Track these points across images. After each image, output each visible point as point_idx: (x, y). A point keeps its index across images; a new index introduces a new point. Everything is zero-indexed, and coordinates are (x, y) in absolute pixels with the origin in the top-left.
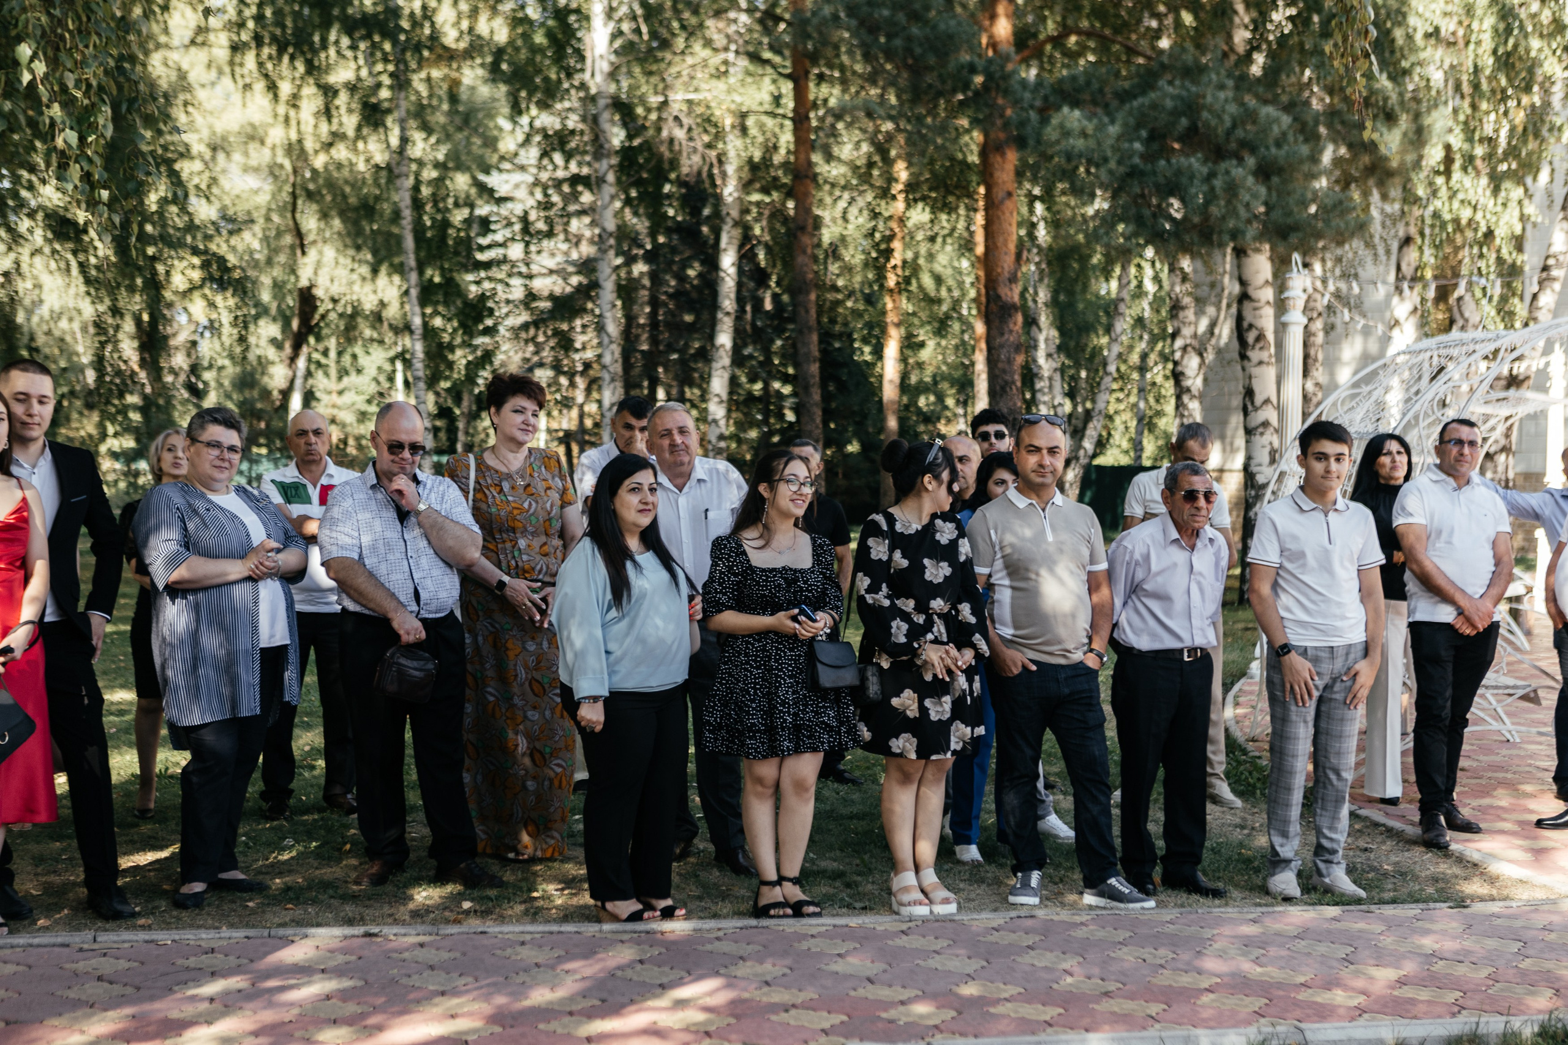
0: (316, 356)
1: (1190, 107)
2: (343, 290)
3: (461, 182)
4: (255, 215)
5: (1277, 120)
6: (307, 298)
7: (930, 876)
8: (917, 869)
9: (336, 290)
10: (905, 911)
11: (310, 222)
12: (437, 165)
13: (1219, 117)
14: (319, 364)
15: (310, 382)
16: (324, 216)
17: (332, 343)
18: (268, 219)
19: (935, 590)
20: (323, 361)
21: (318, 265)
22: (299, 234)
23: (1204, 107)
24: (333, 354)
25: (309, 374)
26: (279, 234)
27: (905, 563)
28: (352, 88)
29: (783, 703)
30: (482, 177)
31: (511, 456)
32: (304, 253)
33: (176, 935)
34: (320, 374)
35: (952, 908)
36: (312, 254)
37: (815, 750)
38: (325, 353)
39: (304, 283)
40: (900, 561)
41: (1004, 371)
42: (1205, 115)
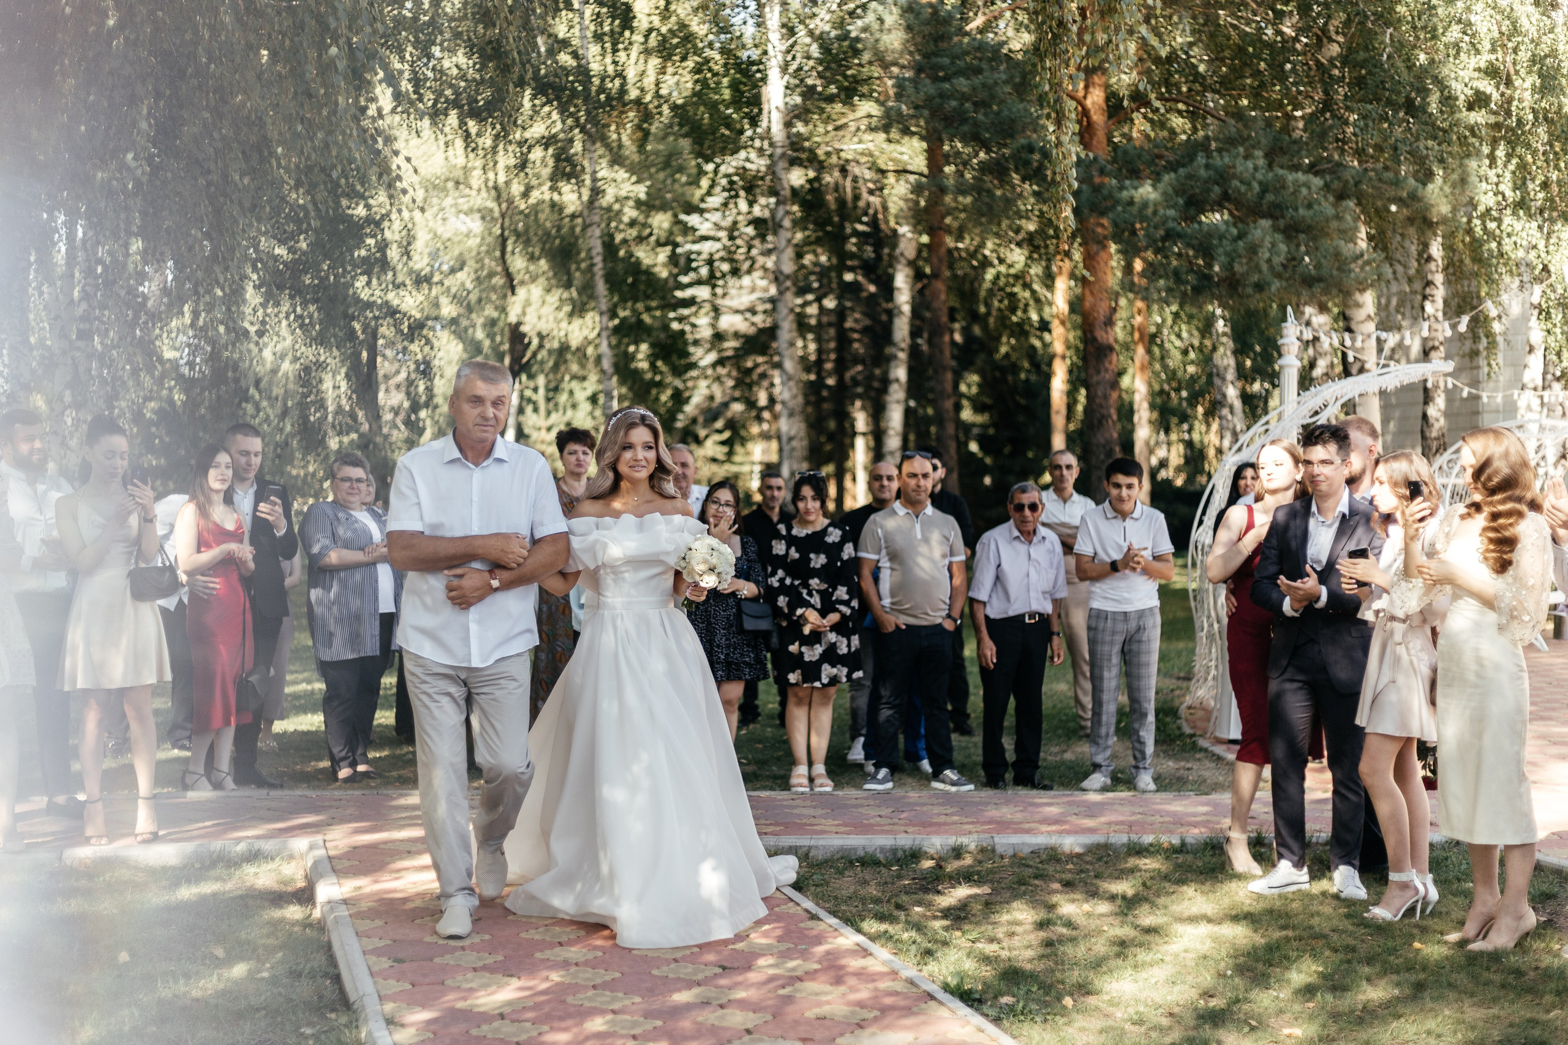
0: (528, 393)
1: (1222, 176)
2: (551, 325)
3: (661, 221)
4: (467, 256)
5: (1307, 185)
6: (516, 335)
7: (820, 769)
8: (810, 764)
9: (544, 326)
10: (794, 789)
11: (518, 263)
12: (639, 204)
13: (1249, 184)
14: (529, 400)
15: (522, 418)
16: (532, 258)
17: (541, 380)
18: (479, 261)
19: (815, 573)
20: (534, 397)
21: (527, 303)
22: (509, 276)
23: (1234, 176)
24: (542, 391)
25: (521, 411)
26: (491, 275)
27: (797, 556)
28: (547, 142)
29: (718, 646)
30: (683, 217)
31: (576, 484)
32: (513, 293)
33: (319, 793)
34: (529, 409)
35: (828, 789)
36: (521, 292)
37: (740, 679)
38: (536, 390)
39: (513, 319)
40: (794, 554)
41: (1101, 406)
42: (1236, 183)
